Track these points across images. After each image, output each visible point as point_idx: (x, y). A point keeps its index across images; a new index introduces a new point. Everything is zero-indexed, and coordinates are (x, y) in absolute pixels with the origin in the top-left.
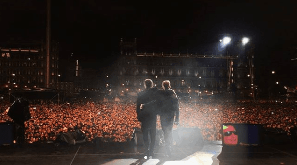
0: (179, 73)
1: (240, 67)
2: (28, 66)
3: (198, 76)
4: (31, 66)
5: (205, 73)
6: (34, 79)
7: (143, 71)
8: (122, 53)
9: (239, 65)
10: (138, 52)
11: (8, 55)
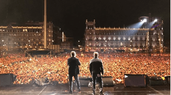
0: (119, 39)
1: (155, 35)
2: (37, 36)
3: (130, 40)
4: (38, 36)
5: (135, 38)
6: (40, 43)
7: (98, 38)
8: (87, 28)
9: (154, 34)
10: (96, 28)
11: (26, 30)
